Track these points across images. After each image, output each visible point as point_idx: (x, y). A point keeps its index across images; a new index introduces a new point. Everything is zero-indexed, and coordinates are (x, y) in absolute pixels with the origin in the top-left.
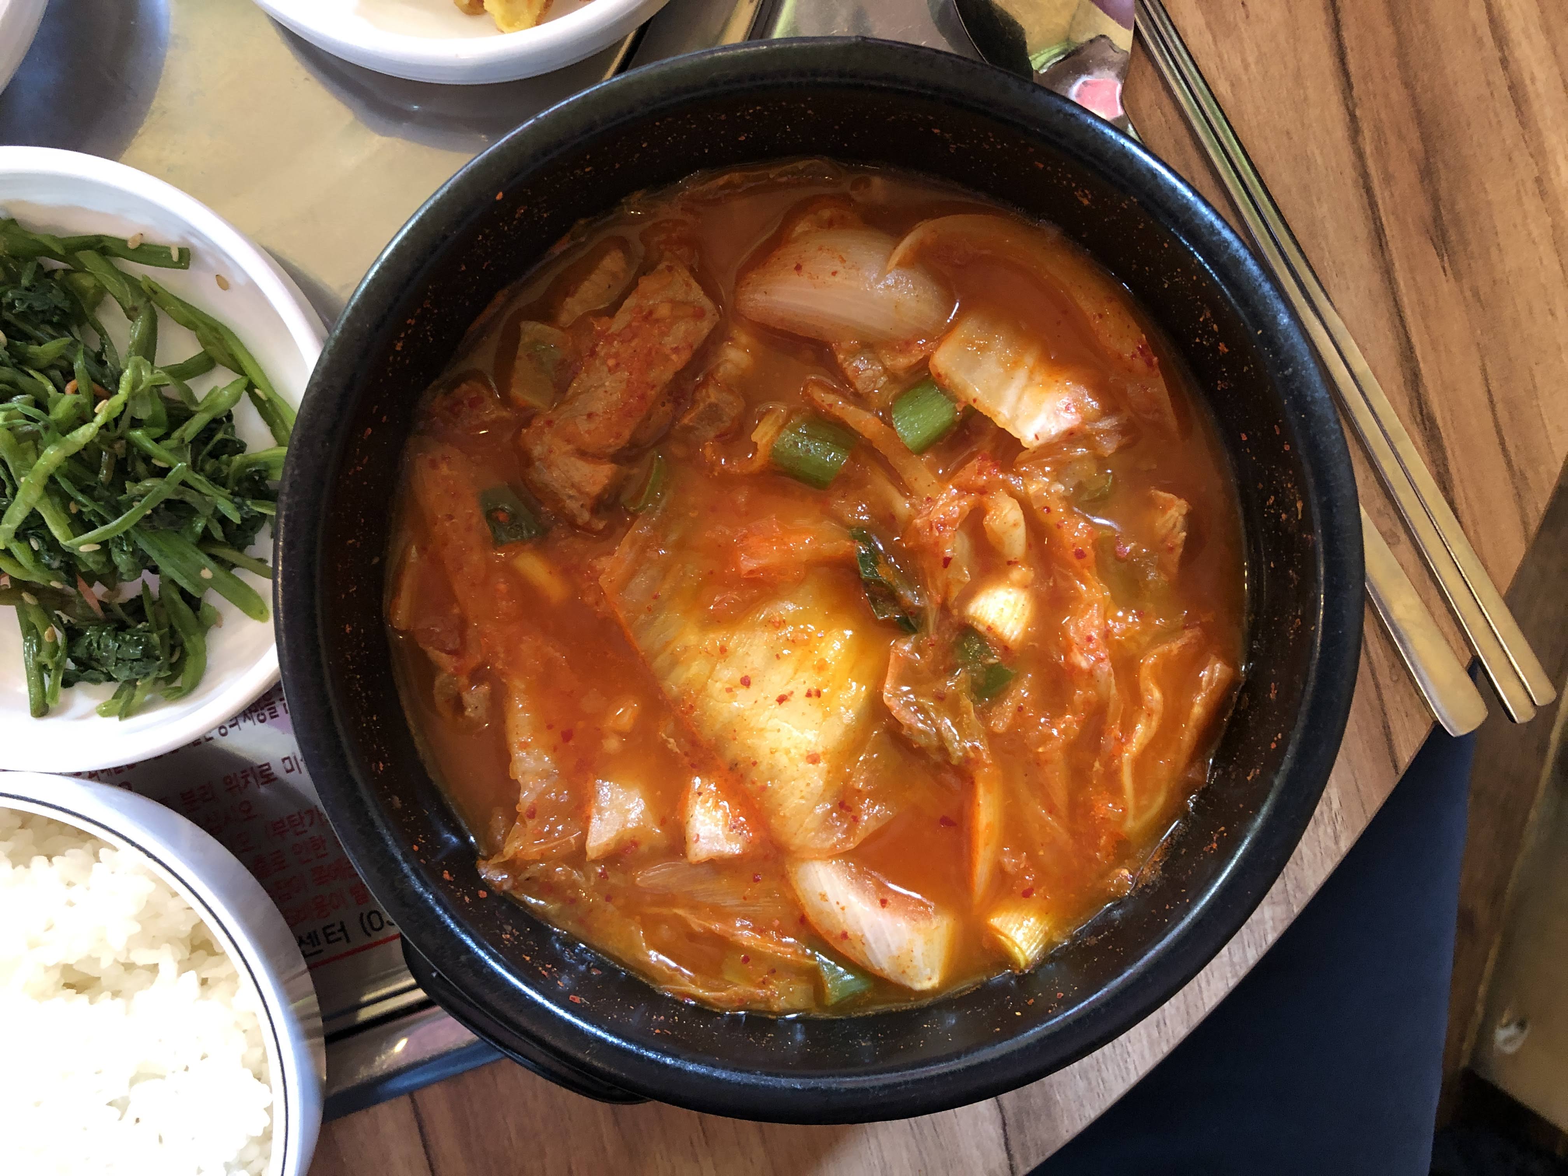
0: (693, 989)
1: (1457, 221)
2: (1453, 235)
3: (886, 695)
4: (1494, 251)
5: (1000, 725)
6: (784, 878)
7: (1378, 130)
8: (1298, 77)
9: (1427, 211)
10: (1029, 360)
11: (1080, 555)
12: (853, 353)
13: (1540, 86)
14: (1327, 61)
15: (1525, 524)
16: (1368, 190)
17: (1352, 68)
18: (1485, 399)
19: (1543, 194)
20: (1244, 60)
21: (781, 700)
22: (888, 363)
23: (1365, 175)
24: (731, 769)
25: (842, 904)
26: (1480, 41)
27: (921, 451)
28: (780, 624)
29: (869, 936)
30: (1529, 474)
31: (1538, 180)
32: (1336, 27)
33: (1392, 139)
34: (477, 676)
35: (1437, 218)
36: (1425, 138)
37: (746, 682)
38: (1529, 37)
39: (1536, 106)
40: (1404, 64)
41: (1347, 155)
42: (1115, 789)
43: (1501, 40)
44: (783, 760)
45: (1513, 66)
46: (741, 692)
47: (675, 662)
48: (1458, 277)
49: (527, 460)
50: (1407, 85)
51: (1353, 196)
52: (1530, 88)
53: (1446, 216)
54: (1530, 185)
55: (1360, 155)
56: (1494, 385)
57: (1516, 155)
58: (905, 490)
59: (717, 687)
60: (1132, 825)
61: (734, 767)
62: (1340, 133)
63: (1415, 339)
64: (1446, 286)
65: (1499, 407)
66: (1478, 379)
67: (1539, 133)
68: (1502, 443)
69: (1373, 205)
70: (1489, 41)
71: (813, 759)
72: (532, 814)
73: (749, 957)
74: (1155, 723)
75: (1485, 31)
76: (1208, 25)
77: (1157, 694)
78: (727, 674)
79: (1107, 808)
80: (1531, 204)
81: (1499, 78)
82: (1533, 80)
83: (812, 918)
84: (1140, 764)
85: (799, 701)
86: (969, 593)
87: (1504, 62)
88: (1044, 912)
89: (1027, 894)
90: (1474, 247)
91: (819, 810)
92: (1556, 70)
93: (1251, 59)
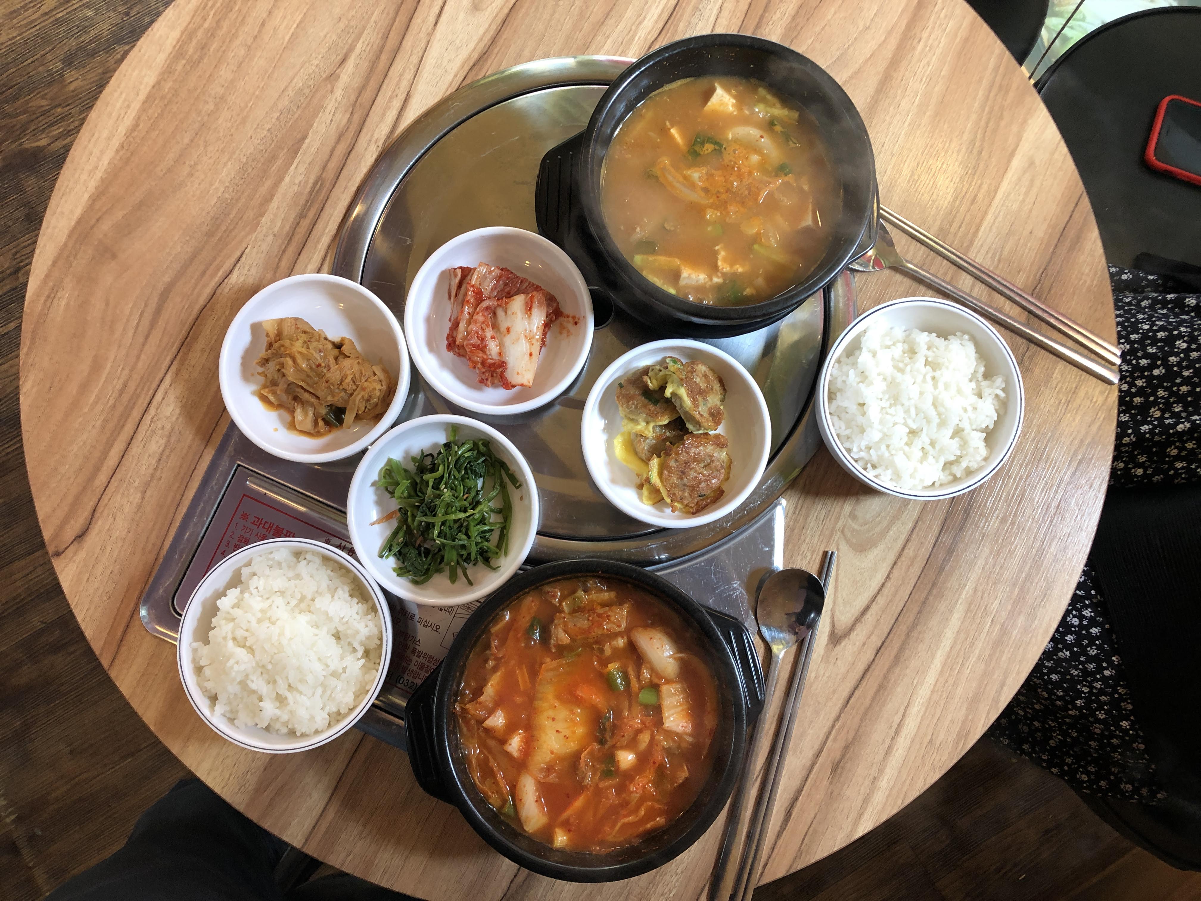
0: (476, 778)
1: (843, 768)
2: (839, 771)
3: (583, 755)
4: (846, 785)
5: (601, 785)
6: (519, 773)
7: (843, 726)
8: (834, 692)
9: (838, 758)
10: (685, 707)
11: (654, 763)
12: (647, 668)
13: (897, 754)
14: (845, 694)
15: (791, 867)
16: (827, 738)
17: (851, 701)
18: (809, 823)
19: (873, 783)
21: (558, 731)
22: (652, 678)
23: (830, 733)
24: (531, 736)
25: (528, 792)
27: (641, 705)
28: (574, 714)
29: (526, 806)
30: (803, 855)
31: (875, 778)
32: (856, 688)
33: (845, 730)
34: (497, 659)
35: (839, 762)
36: (854, 739)
37: (554, 719)
38: (905, 738)
39: (891, 758)
40: (866, 713)
41: (829, 723)
42: (613, 826)
43: (897, 732)
44: (545, 746)
45: (894, 741)
46: (551, 721)
47: (541, 699)
48: (831, 783)
49: (552, 621)
50: (862, 720)
51: (822, 736)
52: (894, 752)
53: (841, 764)
54: (871, 777)
55: (833, 726)
56: (815, 821)
57: (875, 766)
58: (630, 710)
59: (546, 714)
60: (610, 838)
62: (833, 715)
63: (805, 788)
64: (826, 782)
65: (811, 829)
66: (813, 816)
67: (886, 766)
68: (804, 839)
69: (825, 743)
70: (894, 729)
71: (552, 753)
72: (480, 703)
73: (496, 783)
74: (637, 819)
75: (895, 726)
77: (643, 813)
78: (551, 713)
79: (607, 829)
80: (867, 783)
81: (888, 742)
82: (897, 750)
85: (561, 736)
86: (622, 748)
87: (893, 738)
88: (570, 839)
89: (569, 831)
90: (842, 779)
91: (542, 765)
92: (905, 753)
93: (827, 675)
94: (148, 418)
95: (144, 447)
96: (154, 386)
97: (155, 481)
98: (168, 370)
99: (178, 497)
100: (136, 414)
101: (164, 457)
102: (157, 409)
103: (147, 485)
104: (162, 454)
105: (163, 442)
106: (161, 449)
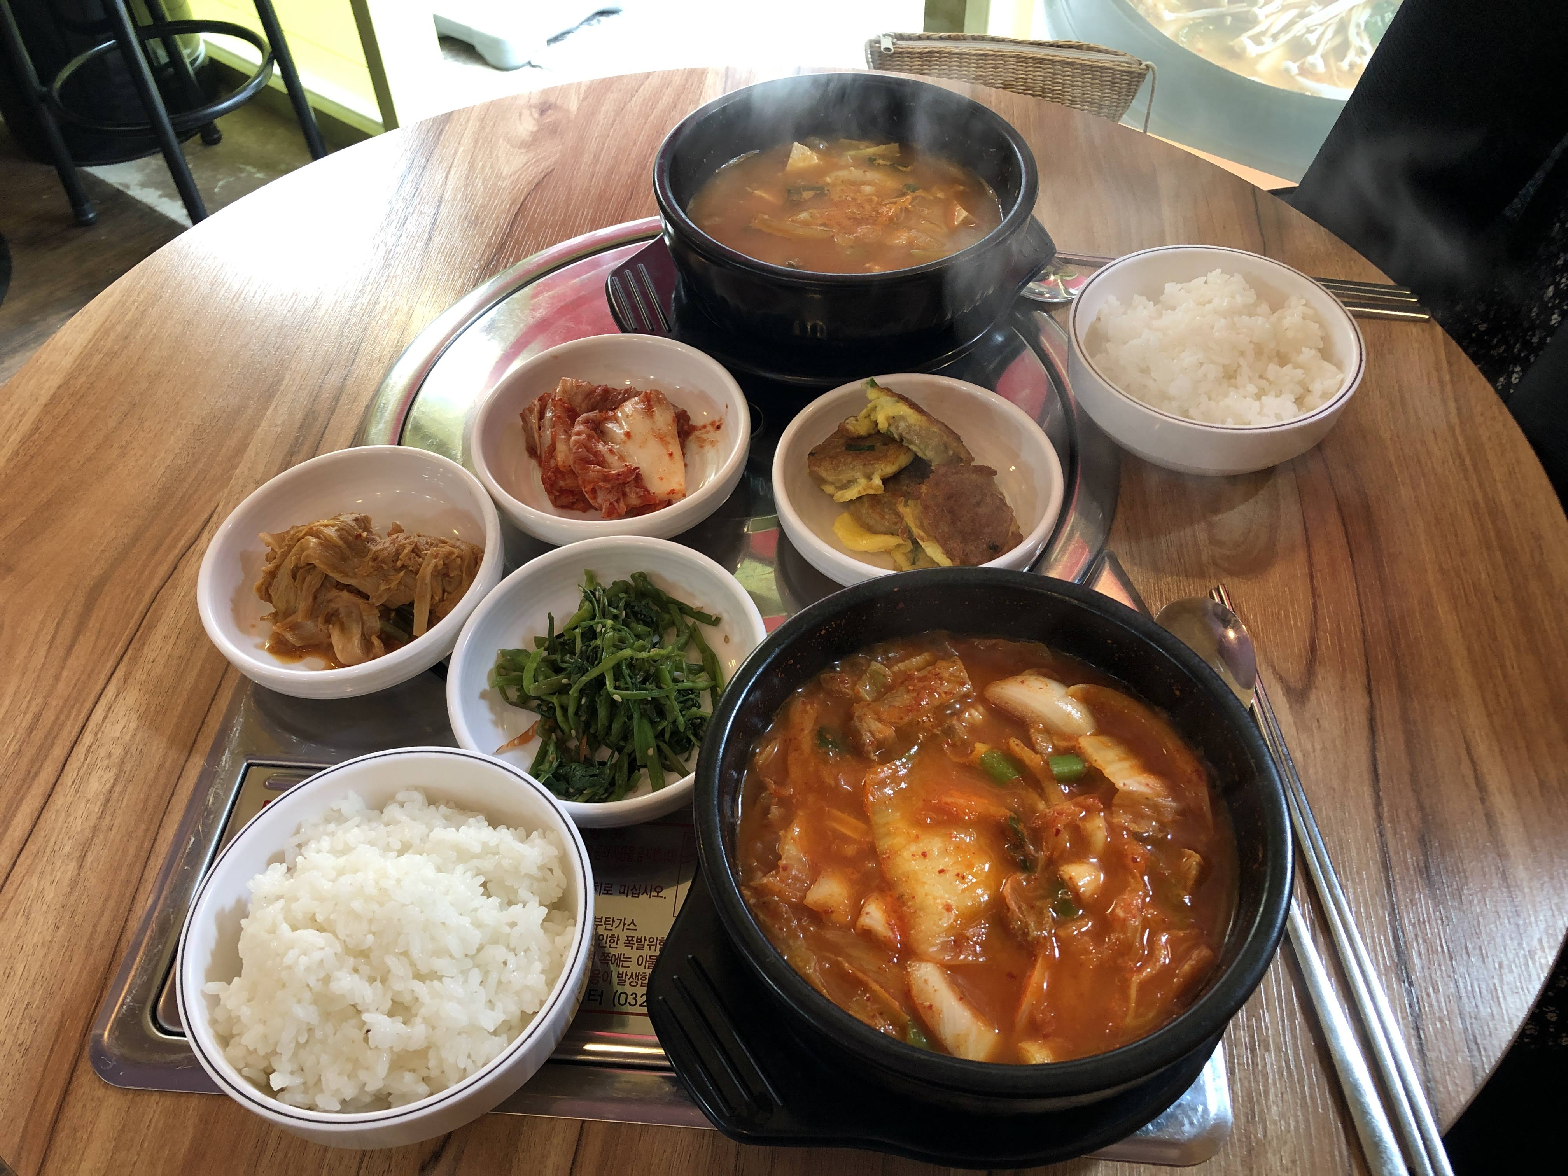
6: (906, 967)
7: (1394, 808)
8: (1346, 767)
12: (1039, 732)
14: (1365, 761)
17: (1380, 773)
20: (1313, 746)
21: (941, 871)
22: (1056, 742)
24: (898, 898)
25: (936, 988)
26: (1467, 785)
29: (945, 1015)
32: (1373, 749)
33: (1402, 817)
37: (924, 855)
38: (1500, 792)
40: (1414, 778)
43: (1481, 788)
44: (930, 900)
45: (1487, 803)
46: (919, 859)
47: (888, 834)
50: (1416, 792)
59: (906, 854)
60: (1130, 1022)
61: (900, 897)
62: (1369, 802)
71: (949, 910)
72: (784, 869)
73: (871, 997)
74: (1158, 968)
76: (1295, 723)
78: (914, 849)
83: (914, 992)
84: (1144, 987)
85: (950, 877)
86: (1066, 860)
88: (1055, 1048)
89: (1046, 1036)
91: (941, 939)
94: (80, 750)
95: (77, 791)
96: (88, 705)
97: (101, 836)
98: (109, 679)
99: (147, 845)
100: (58, 752)
101: (115, 796)
102: (96, 734)
103: (86, 847)
104: (111, 791)
105: (110, 776)
106: (108, 785)
